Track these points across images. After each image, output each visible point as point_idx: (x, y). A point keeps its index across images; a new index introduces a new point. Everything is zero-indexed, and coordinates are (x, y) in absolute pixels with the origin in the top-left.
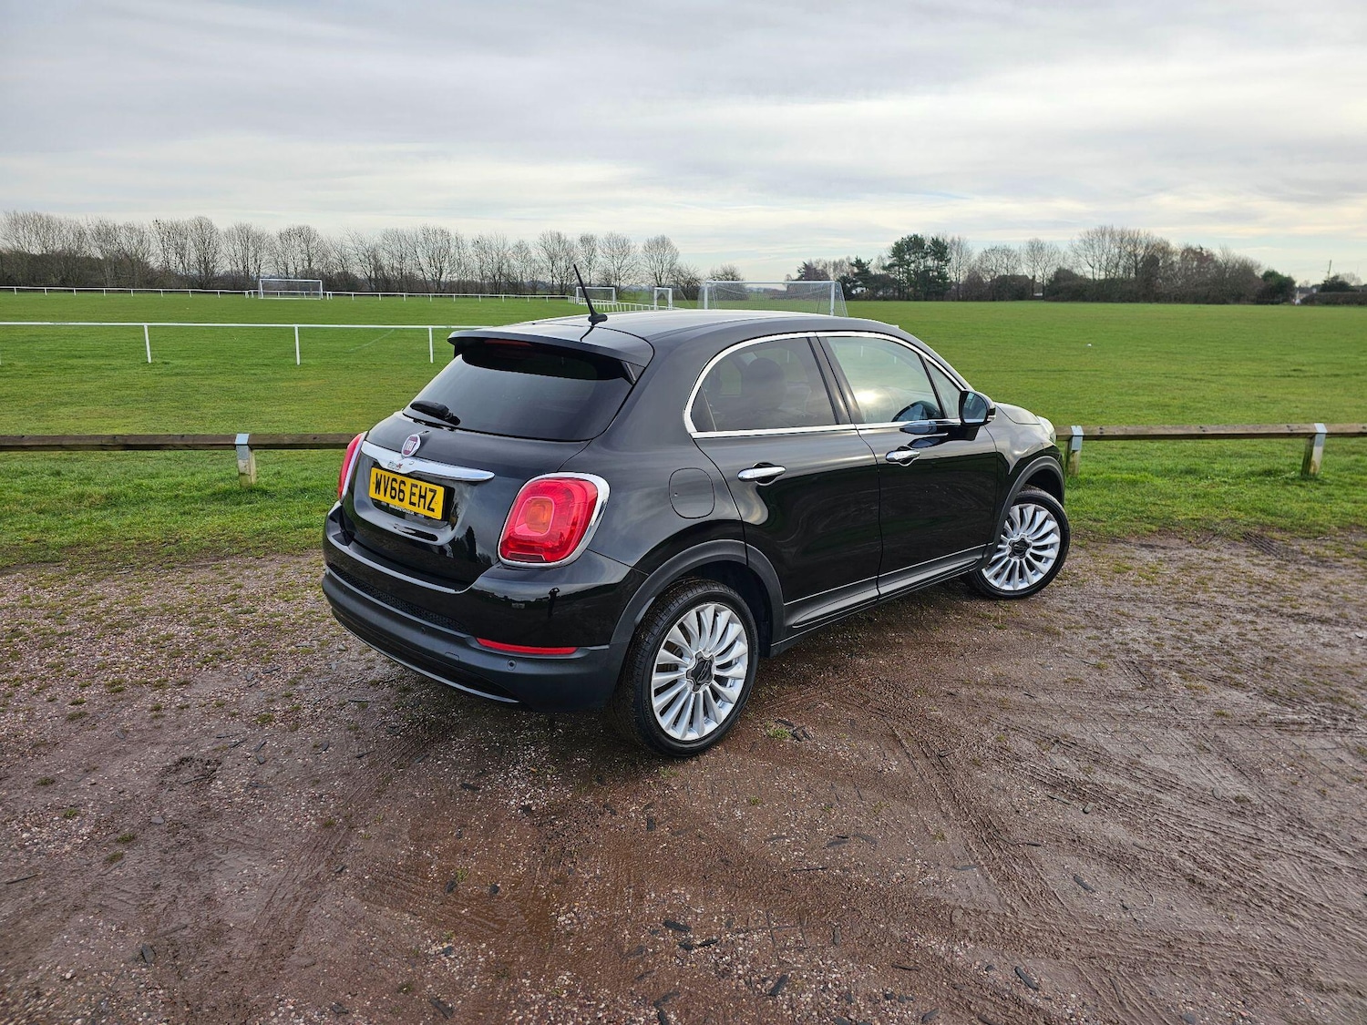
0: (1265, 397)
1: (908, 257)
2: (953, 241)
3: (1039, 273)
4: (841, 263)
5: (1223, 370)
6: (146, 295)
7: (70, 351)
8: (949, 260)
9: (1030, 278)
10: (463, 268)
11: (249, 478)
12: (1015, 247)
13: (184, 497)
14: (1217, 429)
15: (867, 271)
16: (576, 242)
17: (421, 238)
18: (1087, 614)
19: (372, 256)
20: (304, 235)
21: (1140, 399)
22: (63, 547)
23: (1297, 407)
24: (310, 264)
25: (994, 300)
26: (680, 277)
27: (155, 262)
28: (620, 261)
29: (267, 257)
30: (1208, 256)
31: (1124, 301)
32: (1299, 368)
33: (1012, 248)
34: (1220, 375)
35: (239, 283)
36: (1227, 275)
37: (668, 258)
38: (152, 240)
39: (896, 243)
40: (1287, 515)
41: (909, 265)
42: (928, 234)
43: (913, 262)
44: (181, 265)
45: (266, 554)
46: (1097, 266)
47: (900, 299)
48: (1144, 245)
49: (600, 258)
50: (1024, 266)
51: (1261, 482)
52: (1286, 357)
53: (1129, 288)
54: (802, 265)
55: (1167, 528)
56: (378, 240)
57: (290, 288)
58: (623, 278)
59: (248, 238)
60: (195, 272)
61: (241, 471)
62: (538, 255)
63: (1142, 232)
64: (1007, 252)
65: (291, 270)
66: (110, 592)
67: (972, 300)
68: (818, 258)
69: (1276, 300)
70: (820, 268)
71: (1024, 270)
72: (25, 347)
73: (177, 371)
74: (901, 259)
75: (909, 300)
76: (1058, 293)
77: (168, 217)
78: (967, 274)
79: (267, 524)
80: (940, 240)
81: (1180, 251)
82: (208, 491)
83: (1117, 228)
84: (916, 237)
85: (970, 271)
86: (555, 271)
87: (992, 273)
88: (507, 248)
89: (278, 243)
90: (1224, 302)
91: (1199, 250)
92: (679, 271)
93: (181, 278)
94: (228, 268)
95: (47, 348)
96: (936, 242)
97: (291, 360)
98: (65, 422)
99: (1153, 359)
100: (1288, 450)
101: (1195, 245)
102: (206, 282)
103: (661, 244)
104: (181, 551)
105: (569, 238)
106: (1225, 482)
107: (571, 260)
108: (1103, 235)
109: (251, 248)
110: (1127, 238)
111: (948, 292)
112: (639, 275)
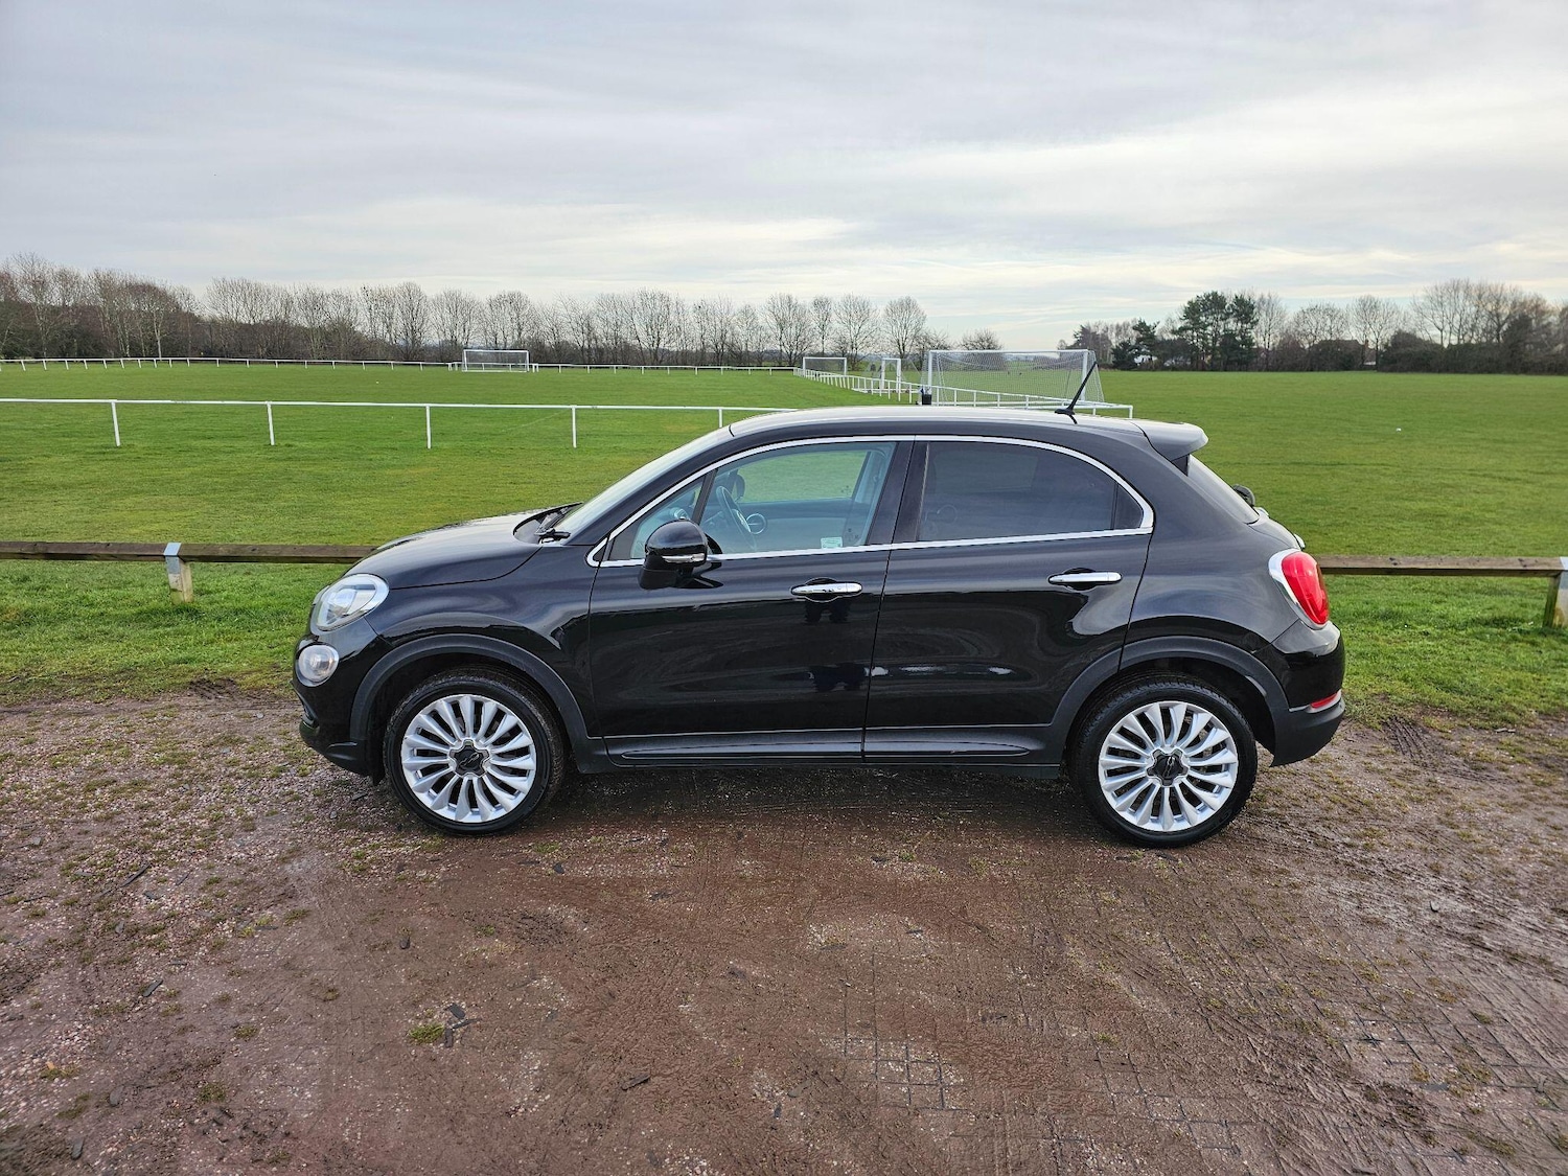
1: (1204, 319)
3: (1372, 337)
4: (1123, 326)
8: (1256, 323)
9: (1361, 343)
10: (682, 336)
12: (1340, 305)
15: (1152, 336)
16: (809, 306)
17: (639, 302)
19: (585, 324)
20: (514, 302)
24: (520, 334)
25: (1312, 370)
26: (927, 344)
27: (362, 331)
28: (857, 327)
29: (475, 326)
31: (1482, 371)
33: (1337, 306)
35: (448, 353)
37: (913, 322)
38: (359, 308)
39: (1190, 303)
41: (1205, 328)
42: (1230, 292)
43: (1211, 324)
44: (388, 334)
46: (1447, 328)
47: (1193, 369)
48: (1510, 302)
49: (836, 325)
50: (1352, 328)
53: (1488, 355)
54: (1078, 329)
56: (592, 306)
57: (499, 360)
58: (860, 347)
59: (458, 306)
60: (401, 342)
62: (766, 321)
63: (1506, 287)
64: (1330, 312)
65: (500, 340)
67: (1283, 370)
68: (1097, 321)
71: (1352, 334)
74: (1196, 321)
75: (1203, 370)
76: (1395, 361)
77: (374, 284)
78: (1279, 339)
80: (1246, 298)
81: (1558, 310)
83: (1474, 281)
84: (1215, 294)
85: (1282, 334)
86: (784, 339)
87: (1311, 338)
88: (731, 314)
89: (488, 311)
92: (925, 338)
93: (388, 349)
94: (436, 339)
96: (1240, 301)
102: (412, 354)
103: (907, 306)
105: (800, 302)
107: (802, 327)
108: (1456, 290)
109: (460, 317)
110: (1487, 294)
111: (1255, 360)
112: (880, 342)
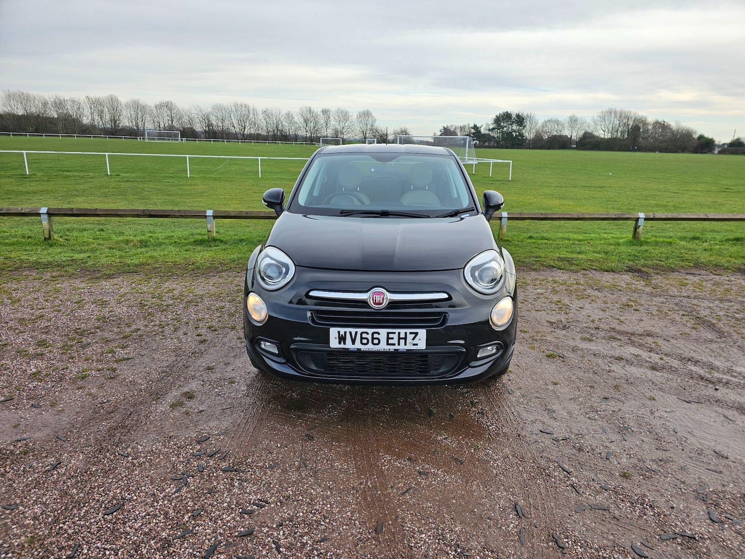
1: (502, 124)
2: (527, 115)
3: (574, 135)
4: (464, 127)
6: (83, 138)
8: (525, 126)
9: (569, 137)
10: (257, 126)
12: (561, 119)
15: (480, 131)
16: (320, 113)
17: (234, 108)
19: (206, 118)
20: (168, 106)
24: (172, 122)
25: (549, 149)
26: (377, 133)
27: (86, 120)
28: (343, 124)
29: (148, 118)
30: (667, 126)
31: (620, 151)
33: (560, 120)
35: (133, 133)
36: (678, 136)
37: (370, 122)
38: (85, 107)
39: (497, 116)
41: (503, 128)
42: (514, 111)
43: (506, 127)
44: (101, 122)
46: (607, 131)
47: (497, 147)
48: (633, 119)
49: (333, 123)
50: (566, 130)
53: (624, 143)
54: (442, 128)
56: (210, 109)
57: (161, 136)
58: (345, 133)
59: (138, 108)
60: (109, 126)
62: (299, 120)
63: (632, 111)
64: (557, 122)
65: (162, 126)
67: (537, 149)
68: (451, 124)
69: (704, 151)
70: (453, 129)
71: (566, 132)
74: (499, 125)
75: (502, 148)
76: (584, 145)
77: (93, 95)
78: (535, 134)
80: (521, 114)
81: (652, 123)
83: (618, 109)
84: (507, 112)
85: (536, 132)
86: (307, 129)
87: (549, 134)
88: (281, 115)
89: (155, 111)
90: (676, 152)
91: (662, 123)
92: (376, 130)
93: (101, 130)
94: (127, 124)
96: (518, 116)
97: (184, 175)
101: (660, 120)
102: (115, 132)
103: (366, 114)
105: (315, 110)
107: (316, 123)
108: (611, 113)
109: (140, 113)
110: (623, 115)
111: (524, 144)
112: (354, 132)
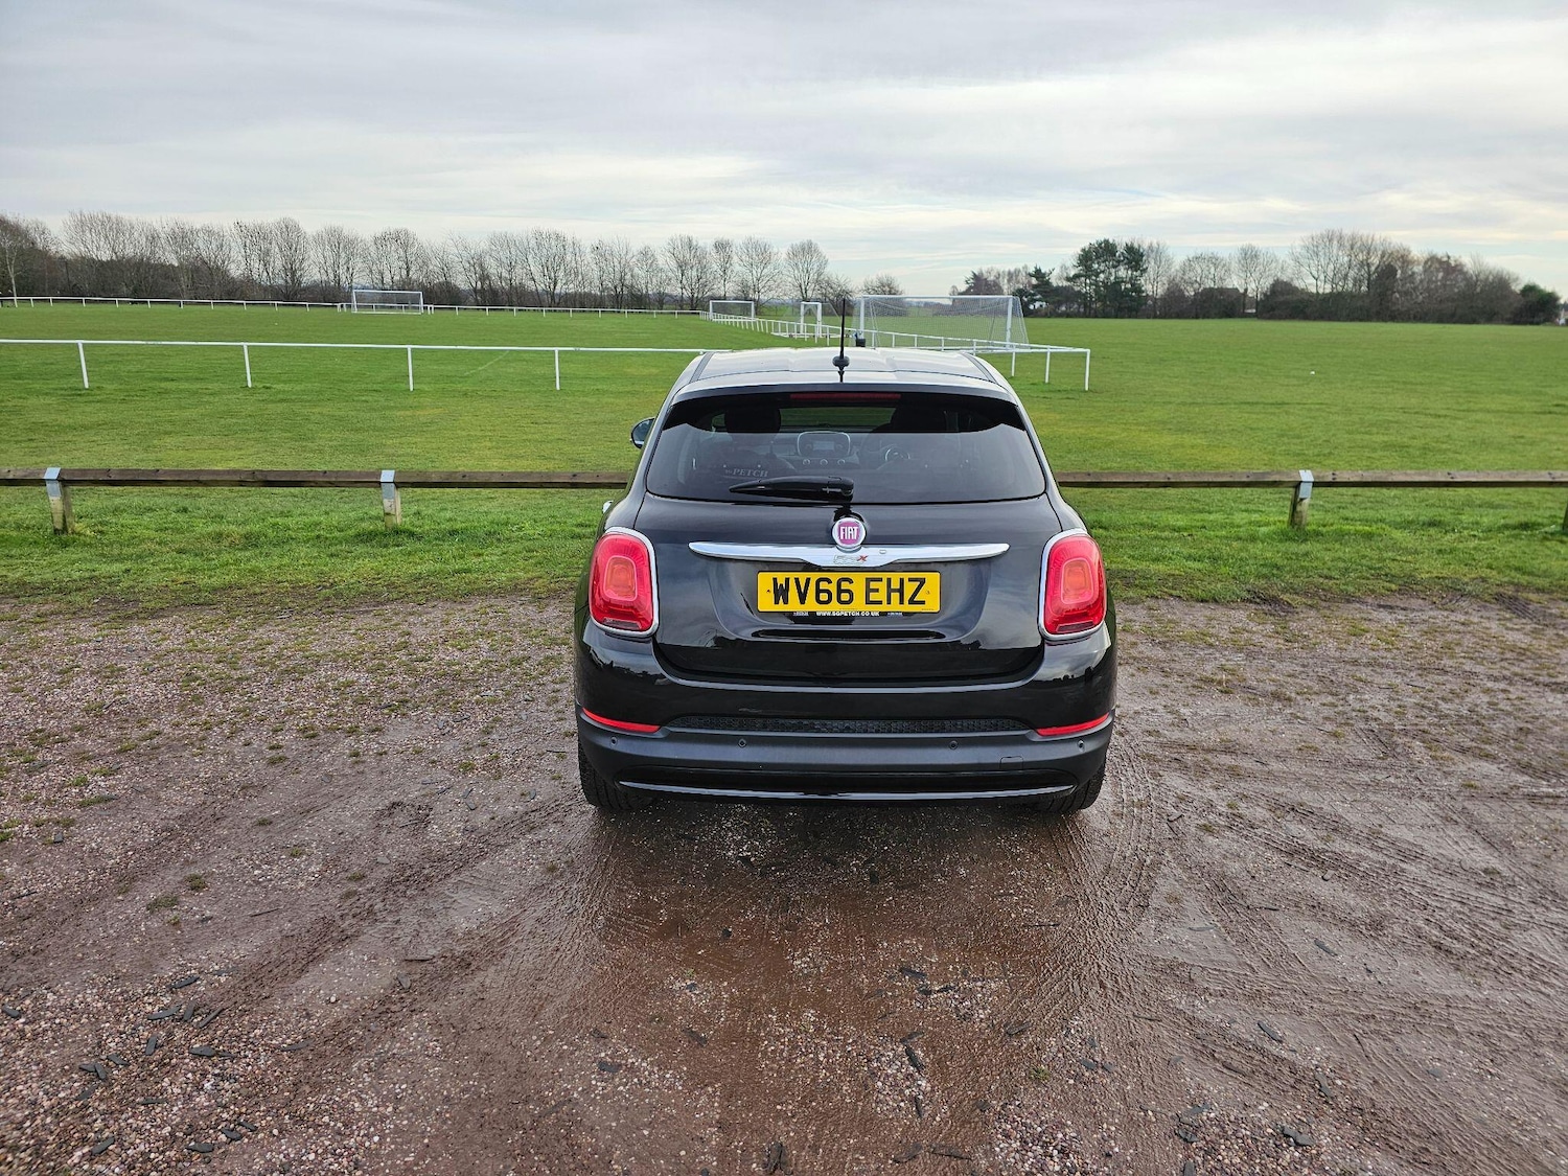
0: (1522, 437)
1: (1096, 266)
2: (1150, 247)
3: (1252, 286)
4: (1017, 272)
5: (1472, 404)
6: (227, 307)
7: (160, 372)
8: (1145, 270)
9: (1242, 291)
10: (580, 277)
11: (394, 518)
12: (1223, 254)
13: (327, 538)
14: (1468, 477)
15: (1048, 283)
16: (710, 248)
17: (533, 243)
18: (1321, 679)
19: (478, 264)
20: (401, 240)
21: (1374, 438)
22: (215, 590)
23: (1558, 449)
24: (408, 272)
25: (1197, 317)
26: (830, 289)
27: (235, 271)
28: (759, 270)
29: (360, 265)
30: (1457, 266)
31: (1352, 320)
32: (1563, 402)
33: (1220, 255)
34: (1468, 411)
35: (330, 295)
36: (1478, 290)
37: (815, 266)
38: (233, 244)
40: (1546, 574)
41: (1097, 276)
42: (1121, 240)
43: (1103, 272)
44: (265, 273)
45: (427, 601)
46: (1322, 277)
47: (1085, 315)
48: (1380, 253)
49: (737, 267)
50: (1234, 277)
51: (1516, 537)
52: (1547, 390)
53: (1360, 303)
54: (970, 275)
55: (1408, 586)
56: (484, 246)
57: (385, 300)
58: (763, 291)
59: (340, 243)
60: (281, 282)
61: (386, 511)
62: (665, 262)
63: (1377, 237)
64: (1214, 261)
65: (387, 279)
66: (276, 636)
67: (1171, 317)
68: (989, 266)
69: (1536, 319)
70: (992, 278)
71: (1235, 282)
72: (111, 367)
73: (281, 396)
74: (1088, 268)
75: (1096, 317)
76: (1273, 309)
77: (251, 219)
78: (1166, 286)
79: (422, 568)
80: (1136, 246)
81: (1423, 260)
82: (352, 532)
83: (1347, 232)
84: (1106, 242)
85: (1170, 282)
86: (684, 282)
87: (1196, 286)
88: (630, 255)
89: (373, 249)
90: (1474, 321)
91: (1445, 259)
92: (827, 282)
93: (265, 289)
94: (317, 277)
95: (134, 370)
96: (1130, 249)
97: (403, 386)
98: (172, 455)
99: (1390, 390)
100: (1547, 500)
101: (1440, 253)
102: (293, 293)
103: (807, 250)
104: (338, 595)
105: (701, 244)
106: (1474, 536)
107: (703, 269)
108: (1331, 240)
109: (343, 255)
110: (1358, 244)
111: (1144, 307)
112: (781, 286)
